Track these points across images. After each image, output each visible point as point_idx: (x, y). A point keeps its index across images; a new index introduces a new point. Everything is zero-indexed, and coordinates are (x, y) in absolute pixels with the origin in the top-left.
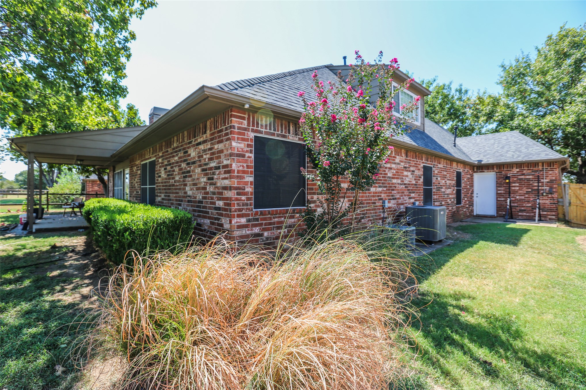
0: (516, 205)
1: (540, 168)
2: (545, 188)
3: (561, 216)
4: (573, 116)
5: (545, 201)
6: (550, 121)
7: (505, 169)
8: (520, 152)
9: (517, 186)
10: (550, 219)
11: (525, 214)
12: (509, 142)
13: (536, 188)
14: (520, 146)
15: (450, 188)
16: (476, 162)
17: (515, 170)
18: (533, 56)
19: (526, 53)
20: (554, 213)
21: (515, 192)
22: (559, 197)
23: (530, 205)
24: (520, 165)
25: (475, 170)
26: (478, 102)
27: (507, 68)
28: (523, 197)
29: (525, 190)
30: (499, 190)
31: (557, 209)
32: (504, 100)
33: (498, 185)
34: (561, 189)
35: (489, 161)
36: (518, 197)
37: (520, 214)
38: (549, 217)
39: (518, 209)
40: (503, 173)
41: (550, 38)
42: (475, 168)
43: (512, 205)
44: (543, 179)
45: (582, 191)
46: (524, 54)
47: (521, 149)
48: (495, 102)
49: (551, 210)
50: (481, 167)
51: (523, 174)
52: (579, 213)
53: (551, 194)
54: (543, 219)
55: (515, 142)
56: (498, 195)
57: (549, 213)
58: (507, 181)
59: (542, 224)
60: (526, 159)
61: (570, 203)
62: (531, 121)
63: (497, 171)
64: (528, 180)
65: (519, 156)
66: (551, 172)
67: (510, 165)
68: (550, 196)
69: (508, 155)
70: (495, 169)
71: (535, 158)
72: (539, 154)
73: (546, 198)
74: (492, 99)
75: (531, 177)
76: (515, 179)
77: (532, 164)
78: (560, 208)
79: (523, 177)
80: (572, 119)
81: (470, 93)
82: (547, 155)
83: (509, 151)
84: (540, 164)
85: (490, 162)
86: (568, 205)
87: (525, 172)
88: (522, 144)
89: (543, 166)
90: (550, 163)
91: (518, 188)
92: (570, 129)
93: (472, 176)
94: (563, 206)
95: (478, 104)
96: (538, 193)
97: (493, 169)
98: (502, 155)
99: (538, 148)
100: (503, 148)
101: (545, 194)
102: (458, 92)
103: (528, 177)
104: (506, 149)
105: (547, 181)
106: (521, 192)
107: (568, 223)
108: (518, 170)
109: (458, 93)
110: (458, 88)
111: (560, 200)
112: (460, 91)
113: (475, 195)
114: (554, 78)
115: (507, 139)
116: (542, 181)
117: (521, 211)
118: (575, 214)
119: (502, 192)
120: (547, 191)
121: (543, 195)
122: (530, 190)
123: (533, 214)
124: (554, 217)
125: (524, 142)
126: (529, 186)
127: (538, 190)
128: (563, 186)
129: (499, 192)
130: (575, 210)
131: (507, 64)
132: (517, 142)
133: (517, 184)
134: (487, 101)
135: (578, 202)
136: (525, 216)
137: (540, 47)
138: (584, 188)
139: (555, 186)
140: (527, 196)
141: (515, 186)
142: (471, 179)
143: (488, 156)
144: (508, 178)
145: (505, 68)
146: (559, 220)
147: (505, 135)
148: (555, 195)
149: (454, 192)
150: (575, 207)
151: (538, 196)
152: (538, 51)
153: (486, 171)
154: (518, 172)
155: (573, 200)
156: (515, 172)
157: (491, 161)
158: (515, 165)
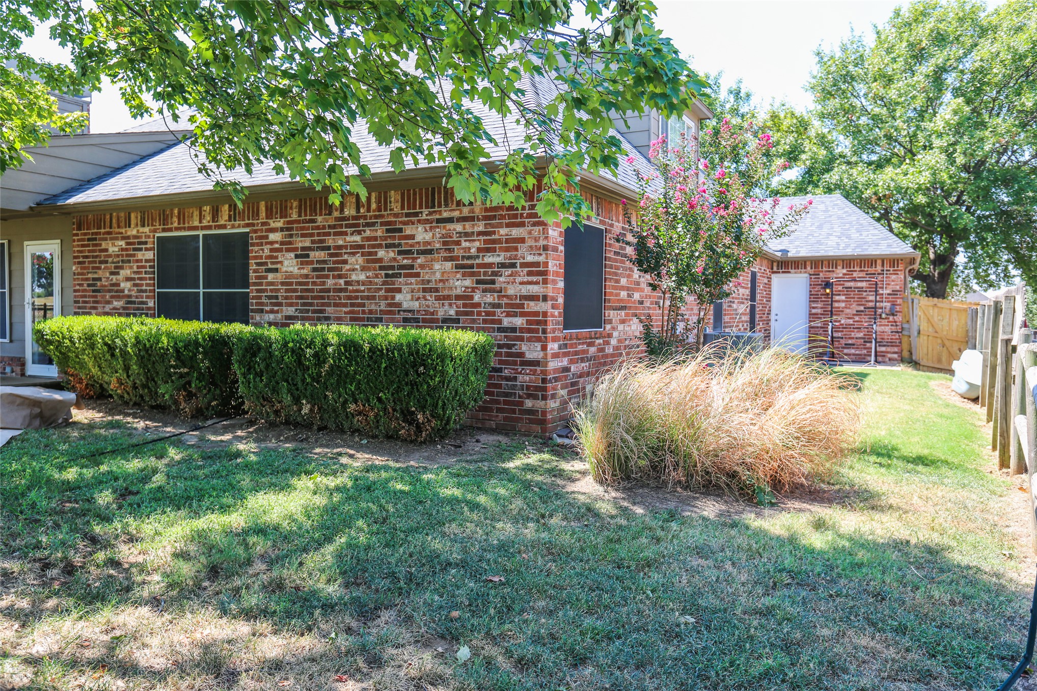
0: (840, 335)
1: (879, 268)
2: (884, 304)
3: (906, 354)
4: (927, 173)
5: (883, 328)
6: (892, 180)
7: (824, 269)
8: (849, 237)
9: (843, 301)
10: (890, 359)
11: (853, 351)
12: (830, 216)
13: (871, 304)
14: (847, 226)
15: (743, 303)
16: (779, 254)
17: (841, 271)
18: (870, 41)
19: (857, 33)
20: (896, 349)
21: (840, 311)
22: (904, 321)
23: (861, 335)
24: (848, 262)
25: (775, 269)
26: (769, 124)
27: (826, 59)
28: (851, 321)
29: (855, 307)
30: (814, 308)
31: (900, 342)
32: (817, 126)
33: (813, 298)
34: (908, 307)
35: (798, 252)
36: (843, 322)
37: (846, 351)
38: (889, 355)
39: (843, 342)
40: (821, 275)
41: (897, 14)
42: (775, 264)
43: (835, 335)
44: (882, 288)
45: (936, 310)
46: (854, 34)
47: (849, 233)
48: (802, 126)
49: (891, 344)
50: (785, 264)
51: (854, 280)
52: (930, 349)
53: (893, 315)
54: (880, 359)
55: (839, 218)
56: (812, 316)
57: (889, 349)
58: (828, 291)
59: (880, 367)
60: (858, 252)
61: (919, 333)
62: (860, 174)
63: (812, 271)
64: (860, 289)
65: (847, 246)
66: (894, 277)
67: (832, 262)
68: (891, 318)
69: (830, 243)
70: (809, 268)
71: (872, 251)
72: (878, 244)
73: (885, 322)
74: (795, 121)
75: (864, 284)
76: (840, 288)
77: (867, 262)
78: (905, 340)
79: (852, 284)
80: (925, 178)
81: (753, 101)
82: (889, 246)
83: (831, 235)
84: (879, 262)
85: (801, 255)
86: (916, 334)
87: (855, 274)
88: (850, 223)
89: (883, 265)
90: (893, 261)
91: (843, 305)
92: (921, 199)
93: (769, 278)
94: (910, 336)
95: (769, 128)
96: (874, 313)
97: (805, 268)
98: (819, 242)
99: (876, 232)
100: (820, 227)
101: (884, 316)
102: (732, 96)
103: (859, 284)
104: (825, 230)
105: (888, 292)
106: (848, 311)
107: (915, 364)
108: (845, 271)
109: (732, 98)
110: (734, 87)
111: (905, 326)
112: (737, 94)
113: (773, 317)
114: (900, 96)
115: (826, 211)
116: (881, 292)
117: (848, 346)
118: (925, 350)
119: (819, 311)
120: (887, 311)
121: (881, 318)
122: (862, 308)
123: (865, 352)
124: (896, 356)
125: (855, 218)
126: (861, 300)
127: (875, 308)
128: (910, 301)
129: (814, 311)
130: (926, 342)
131: (827, 51)
132: (842, 218)
133: (843, 298)
134: (786, 124)
135: (930, 330)
136: (854, 355)
137: (880, 28)
138: (939, 305)
139: (899, 301)
140: (857, 318)
141: (840, 301)
142: (768, 285)
143: (797, 243)
144: (828, 285)
145: (822, 58)
146: (902, 361)
147: (823, 202)
148: (899, 318)
149: (748, 310)
150: (925, 338)
151: (875, 319)
152: (878, 33)
153: (793, 271)
154: (844, 274)
155: (924, 326)
156: (841, 275)
157: (804, 252)
158: (840, 263)
